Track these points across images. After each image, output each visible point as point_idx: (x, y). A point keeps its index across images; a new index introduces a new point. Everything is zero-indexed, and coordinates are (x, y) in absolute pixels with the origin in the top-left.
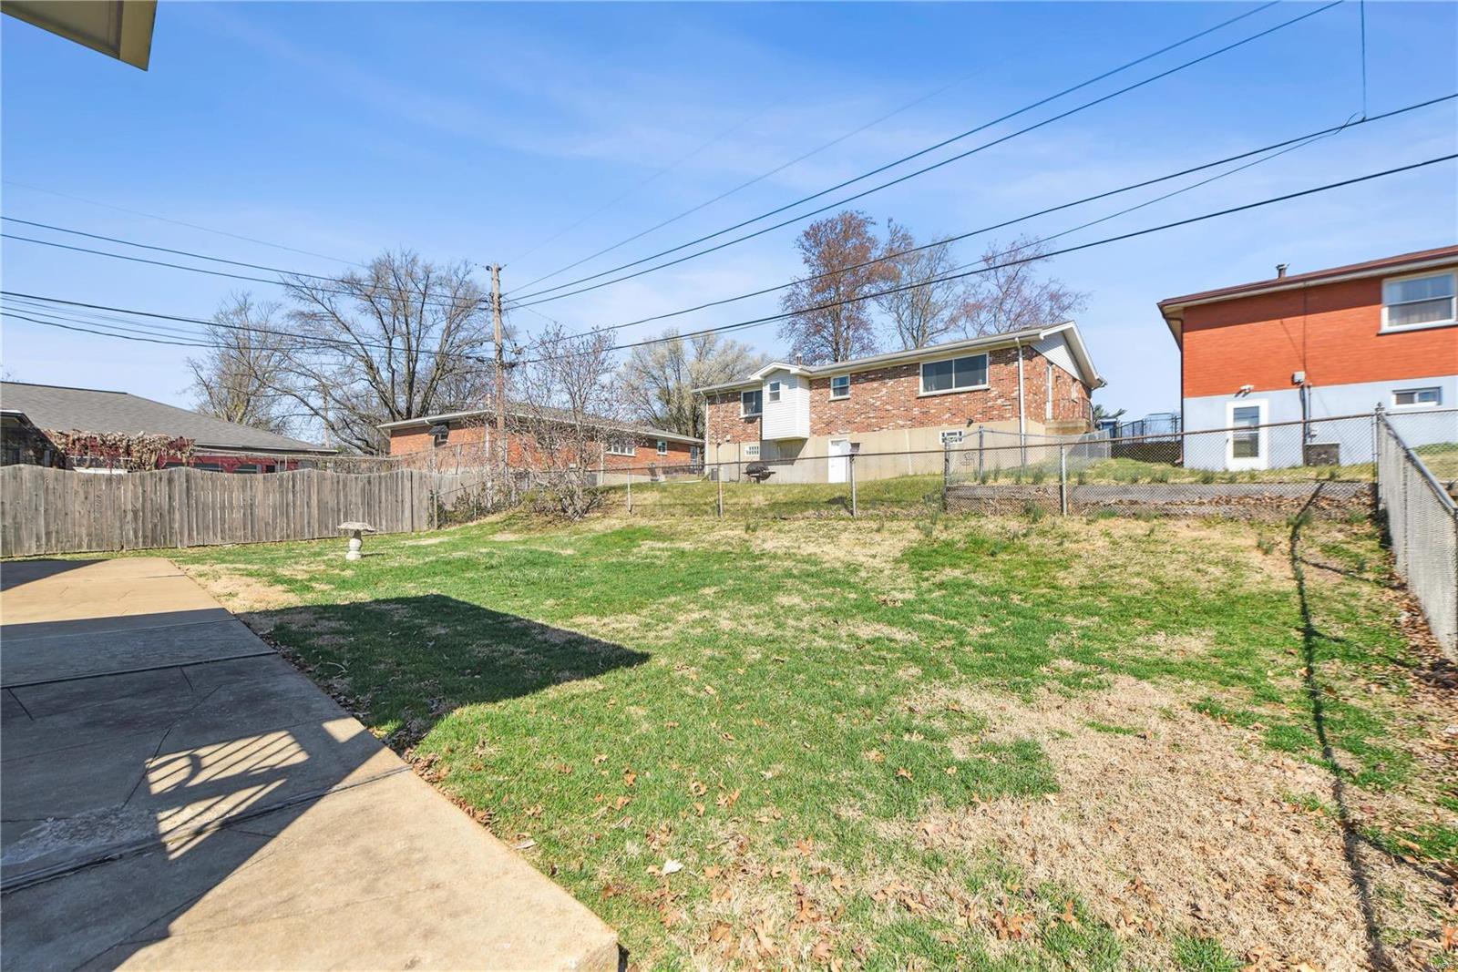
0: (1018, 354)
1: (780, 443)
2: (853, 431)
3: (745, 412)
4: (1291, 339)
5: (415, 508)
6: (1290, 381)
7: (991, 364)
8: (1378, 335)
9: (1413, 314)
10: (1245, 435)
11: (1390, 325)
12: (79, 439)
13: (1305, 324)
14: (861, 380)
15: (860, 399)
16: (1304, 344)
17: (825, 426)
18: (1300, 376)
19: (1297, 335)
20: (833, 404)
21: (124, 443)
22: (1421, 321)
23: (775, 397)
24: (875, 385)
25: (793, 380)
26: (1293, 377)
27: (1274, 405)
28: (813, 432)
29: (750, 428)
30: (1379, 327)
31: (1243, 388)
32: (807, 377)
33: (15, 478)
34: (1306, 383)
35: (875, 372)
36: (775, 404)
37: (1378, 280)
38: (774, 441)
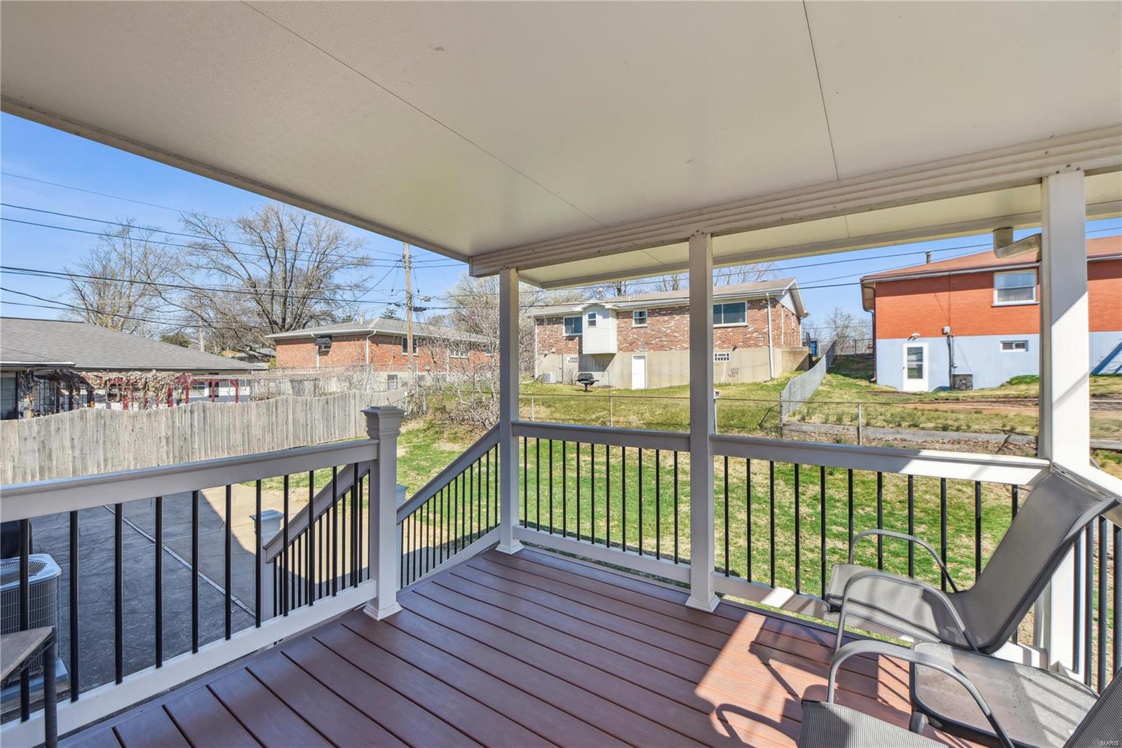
0: (767, 304)
1: (594, 356)
2: (650, 349)
3: (566, 332)
4: (940, 305)
5: (357, 420)
6: (941, 332)
7: (748, 309)
8: (992, 307)
9: (1011, 295)
10: (914, 364)
11: (999, 301)
12: (109, 380)
13: (949, 297)
14: (656, 314)
15: (656, 328)
16: (949, 309)
17: (628, 345)
18: (947, 329)
19: (945, 303)
20: (635, 330)
21: (143, 381)
22: (1016, 300)
23: (592, 323)
24: (666, 318)
25: (606, 313)
26: (943, 330)
27: (932, 347)
28: (620, 349)
29: (571, 344)
30: (992, 302)
31: (913, 335)
32: (615, 310)
33: (82, 419)
34: (951, 334)
35: (666, 309)
36: (592, 329)
37: (991, 274)
38: (590, 354)
